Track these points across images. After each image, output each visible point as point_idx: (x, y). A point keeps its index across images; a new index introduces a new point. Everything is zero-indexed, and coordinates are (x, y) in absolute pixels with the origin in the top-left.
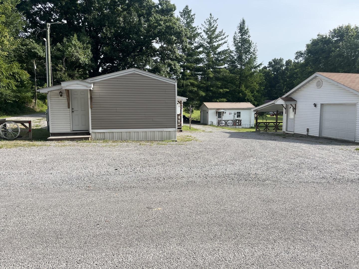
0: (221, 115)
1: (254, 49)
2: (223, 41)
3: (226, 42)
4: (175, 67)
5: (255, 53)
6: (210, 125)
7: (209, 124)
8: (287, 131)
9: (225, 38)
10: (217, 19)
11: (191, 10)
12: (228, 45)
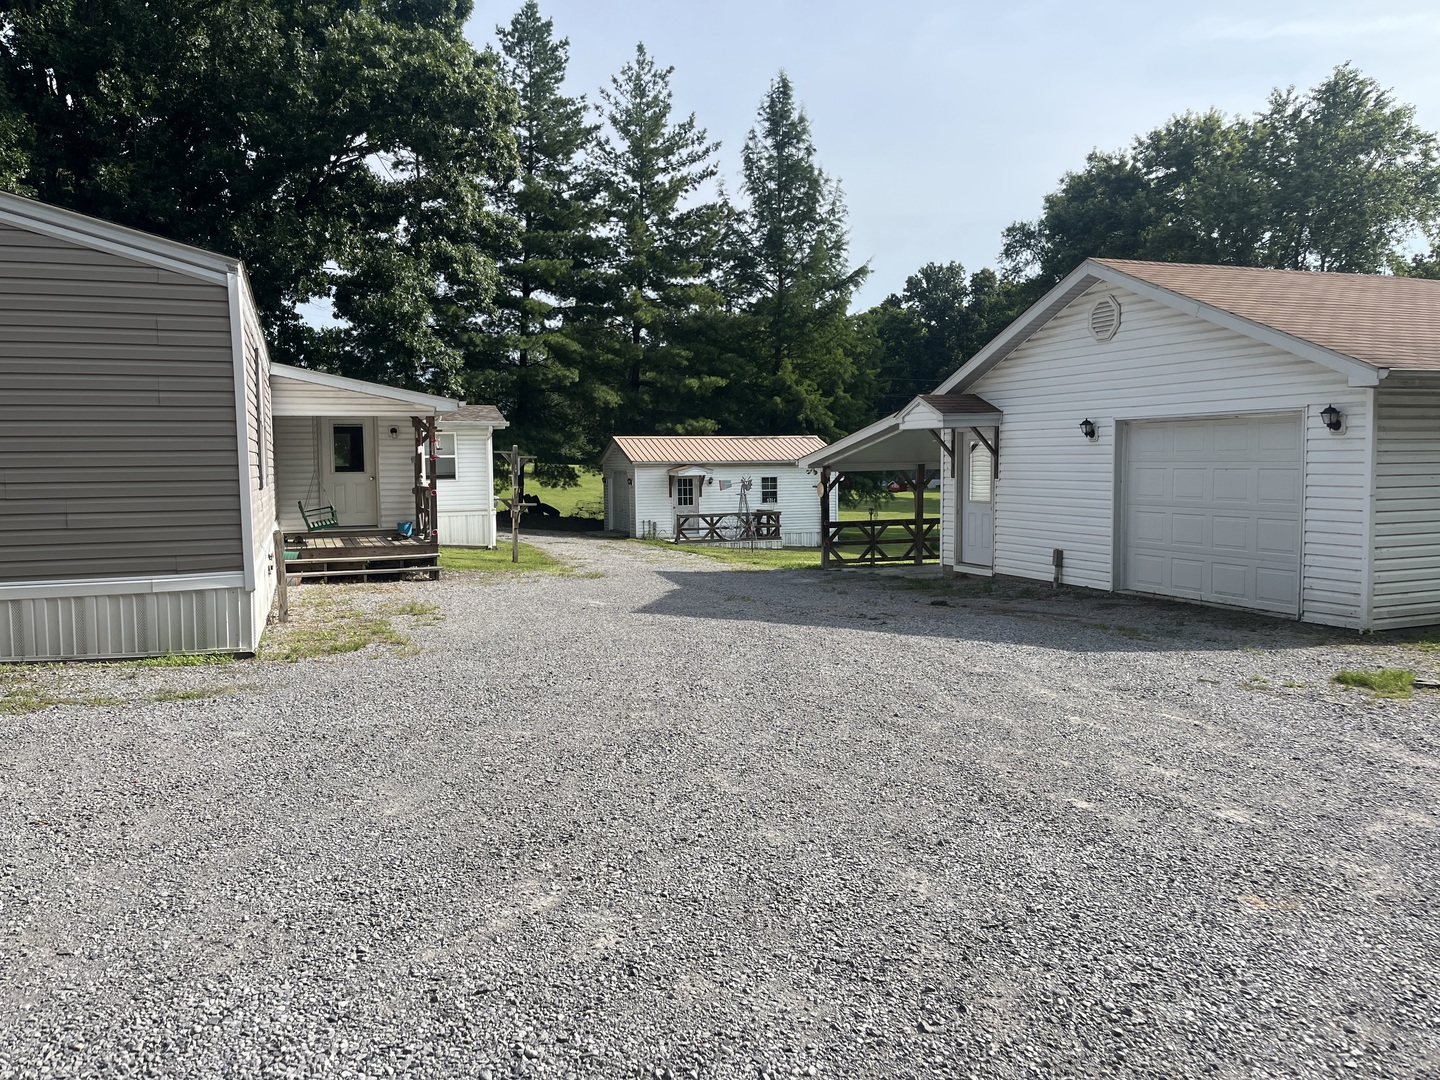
0: (691, 490)
1: (834, 203)
2: (696, 168)
3: (713, 173)
4: (469, 272)
5: (835, 223)
6: (643, 538)
7: (639, 533)
8: (960, 562)
9: (707, 151)
10: (669, 72)
11: (549, 24)
12: (723, 188)
